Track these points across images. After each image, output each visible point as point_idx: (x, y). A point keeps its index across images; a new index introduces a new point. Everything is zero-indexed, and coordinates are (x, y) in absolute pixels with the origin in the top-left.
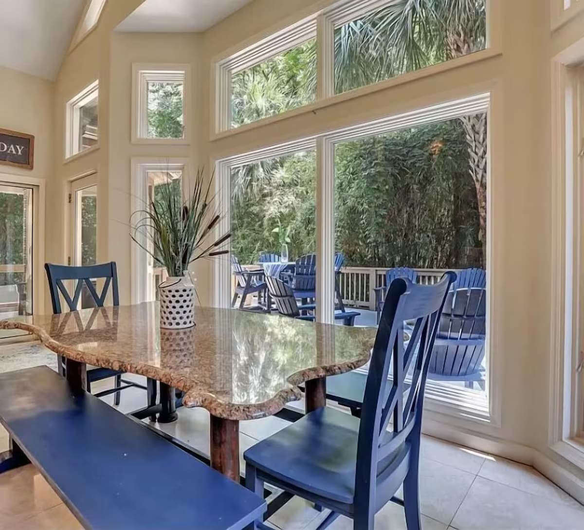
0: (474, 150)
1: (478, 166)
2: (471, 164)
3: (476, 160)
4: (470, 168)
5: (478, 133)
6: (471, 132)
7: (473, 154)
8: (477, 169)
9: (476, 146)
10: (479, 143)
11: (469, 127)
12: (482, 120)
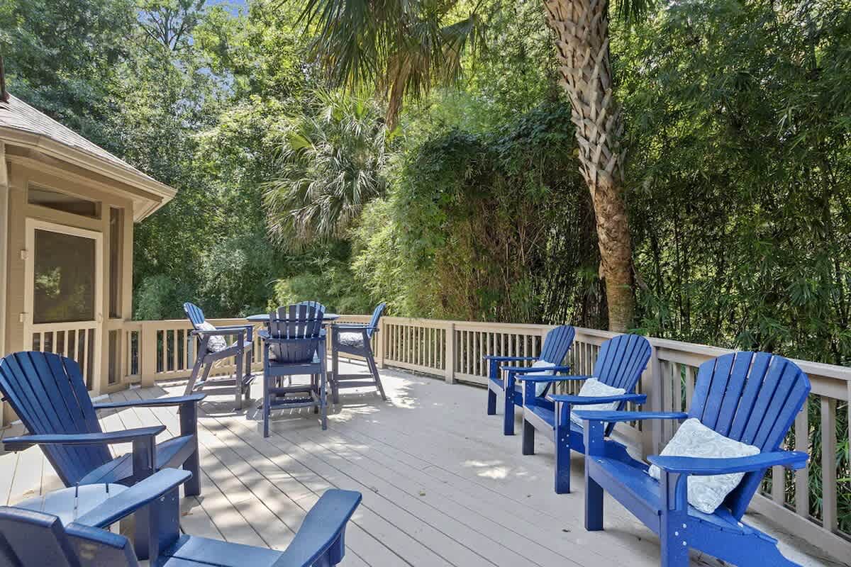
0: (583, 133)
1: (590, 159)
2: (581, 158)
3: (587, 151)
4: (580, 164)
5: (588, 105)
6: (577, 104)
7: (582, 141)
8: (589, 164)
9: (585, 125)
10: (591, 120)
11: (574, 96)
12: (592, 81)
